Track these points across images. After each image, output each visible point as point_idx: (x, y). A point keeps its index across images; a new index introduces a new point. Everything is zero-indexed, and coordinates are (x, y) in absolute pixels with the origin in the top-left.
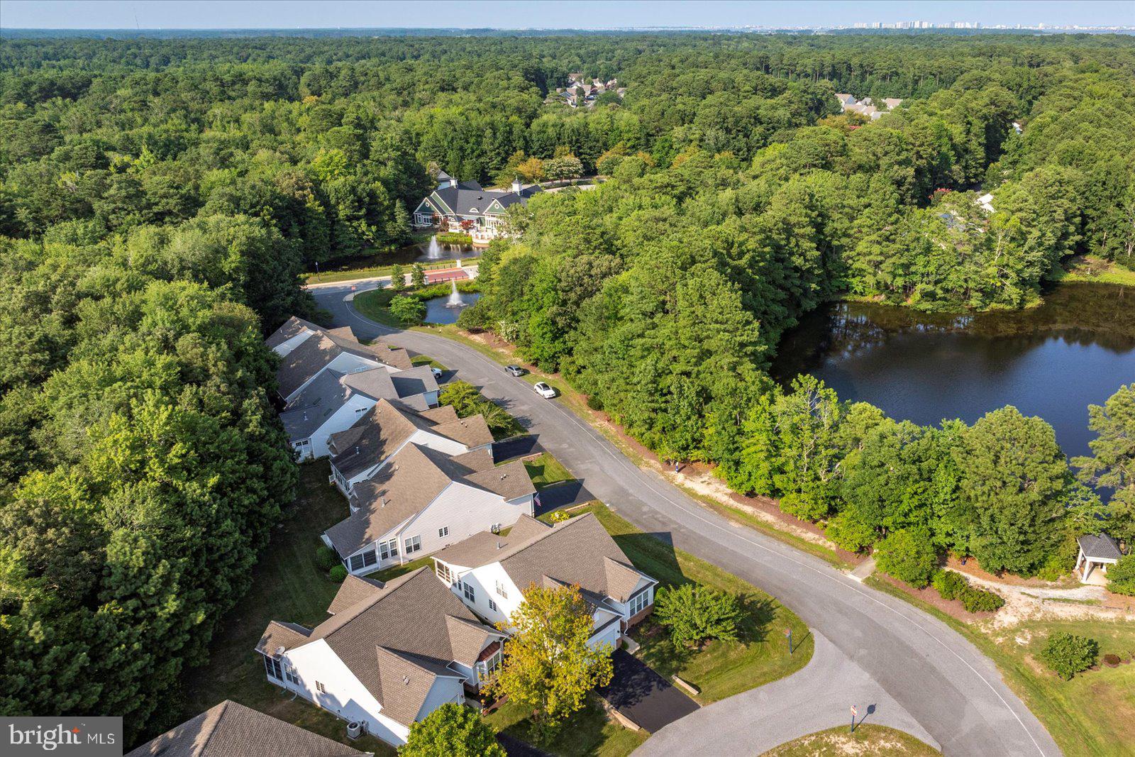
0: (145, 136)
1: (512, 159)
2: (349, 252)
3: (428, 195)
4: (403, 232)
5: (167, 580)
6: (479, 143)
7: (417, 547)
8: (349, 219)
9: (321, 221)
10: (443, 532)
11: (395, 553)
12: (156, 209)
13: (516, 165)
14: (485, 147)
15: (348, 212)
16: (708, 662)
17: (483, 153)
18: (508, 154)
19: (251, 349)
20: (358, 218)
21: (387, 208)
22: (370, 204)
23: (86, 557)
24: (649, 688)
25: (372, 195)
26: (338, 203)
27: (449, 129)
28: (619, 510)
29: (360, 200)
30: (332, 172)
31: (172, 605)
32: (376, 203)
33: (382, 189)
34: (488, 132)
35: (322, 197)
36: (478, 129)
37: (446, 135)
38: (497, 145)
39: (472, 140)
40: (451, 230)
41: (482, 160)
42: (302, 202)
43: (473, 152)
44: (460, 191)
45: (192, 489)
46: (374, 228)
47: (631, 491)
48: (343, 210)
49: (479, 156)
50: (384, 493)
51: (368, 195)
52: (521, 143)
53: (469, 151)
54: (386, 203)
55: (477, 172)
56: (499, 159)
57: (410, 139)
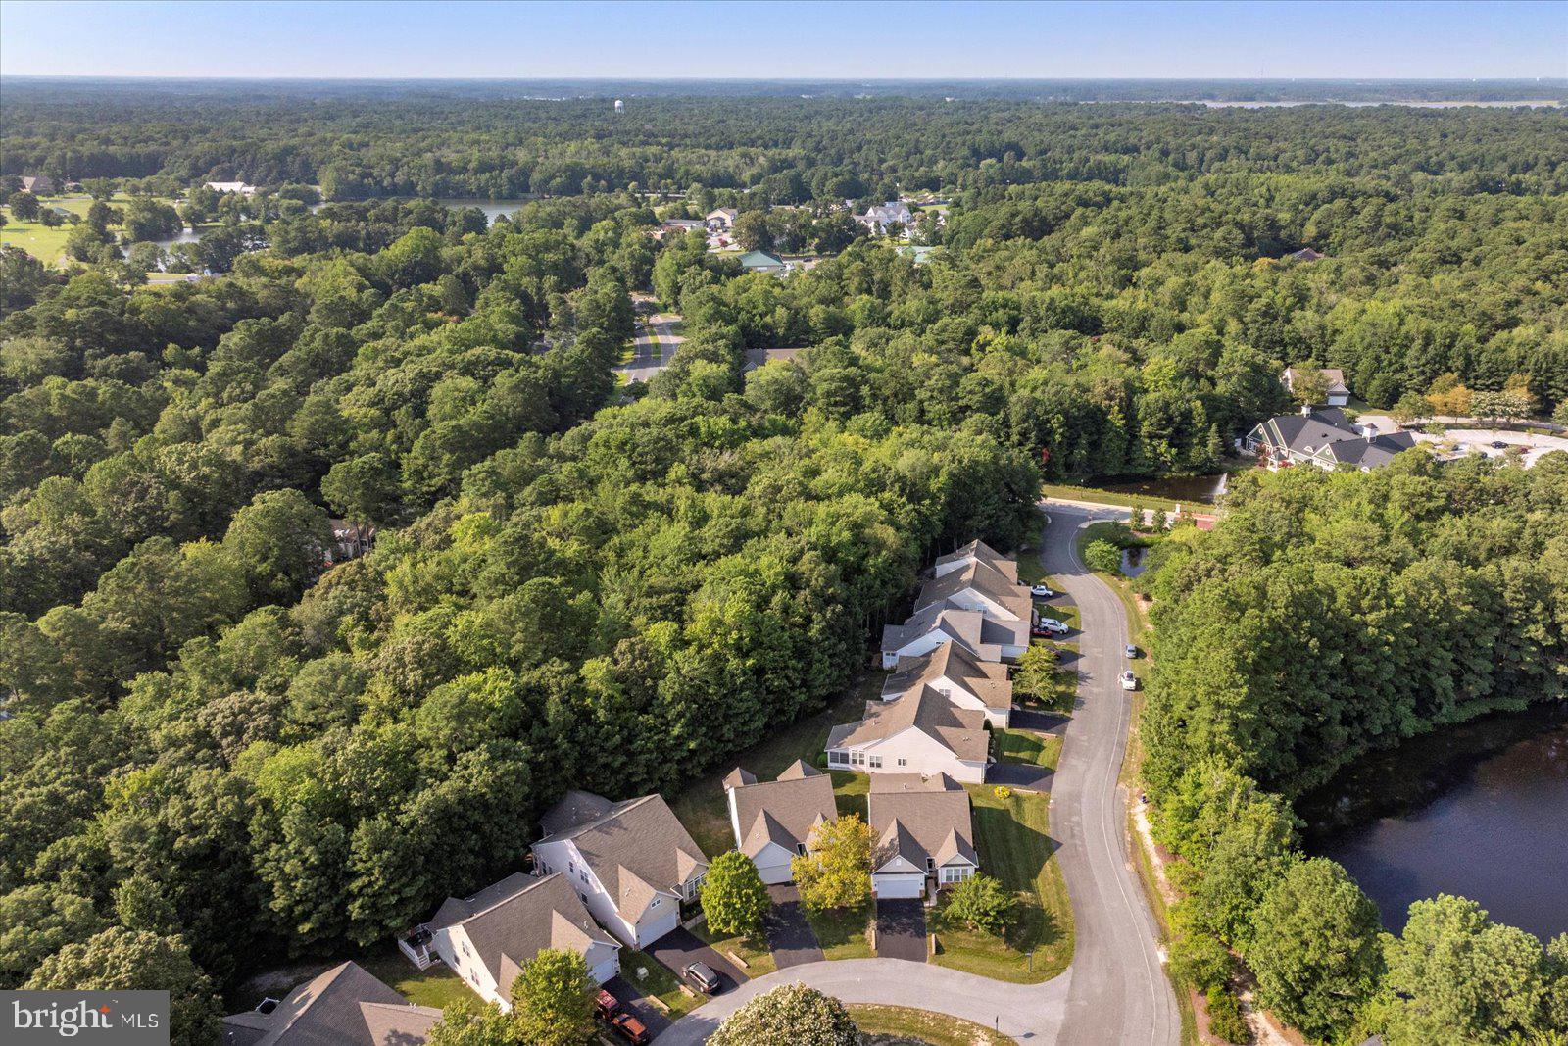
0: (1047, 301)
1: (1438, 382)
2: (1141, 470)
3: (1264, 421)
4: (1209, 459)
5: (681, 715)
6: (1402, 355)
7: (879, 765)
8: (1151, 437)
9: (1118, 435)
10: (902, 762)
11: (862, 762)
12: (961, 403)
13: (1444, 390)
14: (1406, 361)
15: (1151, 430)
16: (969, 942)
17: (1403, 368)
18: (1436, 373)
19: (872, 570)
20: (1161, 437)
21: (1200, 431)
22: (1180, 424)
23: (649, 683)
24: (905, 931)
25: (1187, 415)
26: (1144, 419)
27: (1370, 331)
28: (1054, 810)
29: (1170, 419)
30: (1157, 382)
31: (676, 731)
32: (1190, 424)
33: (1200, 409)
34: (1419, 343)
35: (1129, 410)
36: (1407, 338)
37: (1363, 339)
38: (1423, 361)
39: (1395, 350)
40: (1269, 467)
41: (1399, 376)
42: (1105, 414)
43: (1390, 364)
44: (1310, 421)
45: (733, 663)
46: (1174, 451)
47: (1084, 800)
48: (1145, 428)
49: (1396, 371)
50: (877, 714)
51: (1181, 414)
52: (1460, 362)
53: (1385, 363)
54: (1199, 426)
55: (1385, 391)
56: (1421, 378)
57: (1323, 336)
